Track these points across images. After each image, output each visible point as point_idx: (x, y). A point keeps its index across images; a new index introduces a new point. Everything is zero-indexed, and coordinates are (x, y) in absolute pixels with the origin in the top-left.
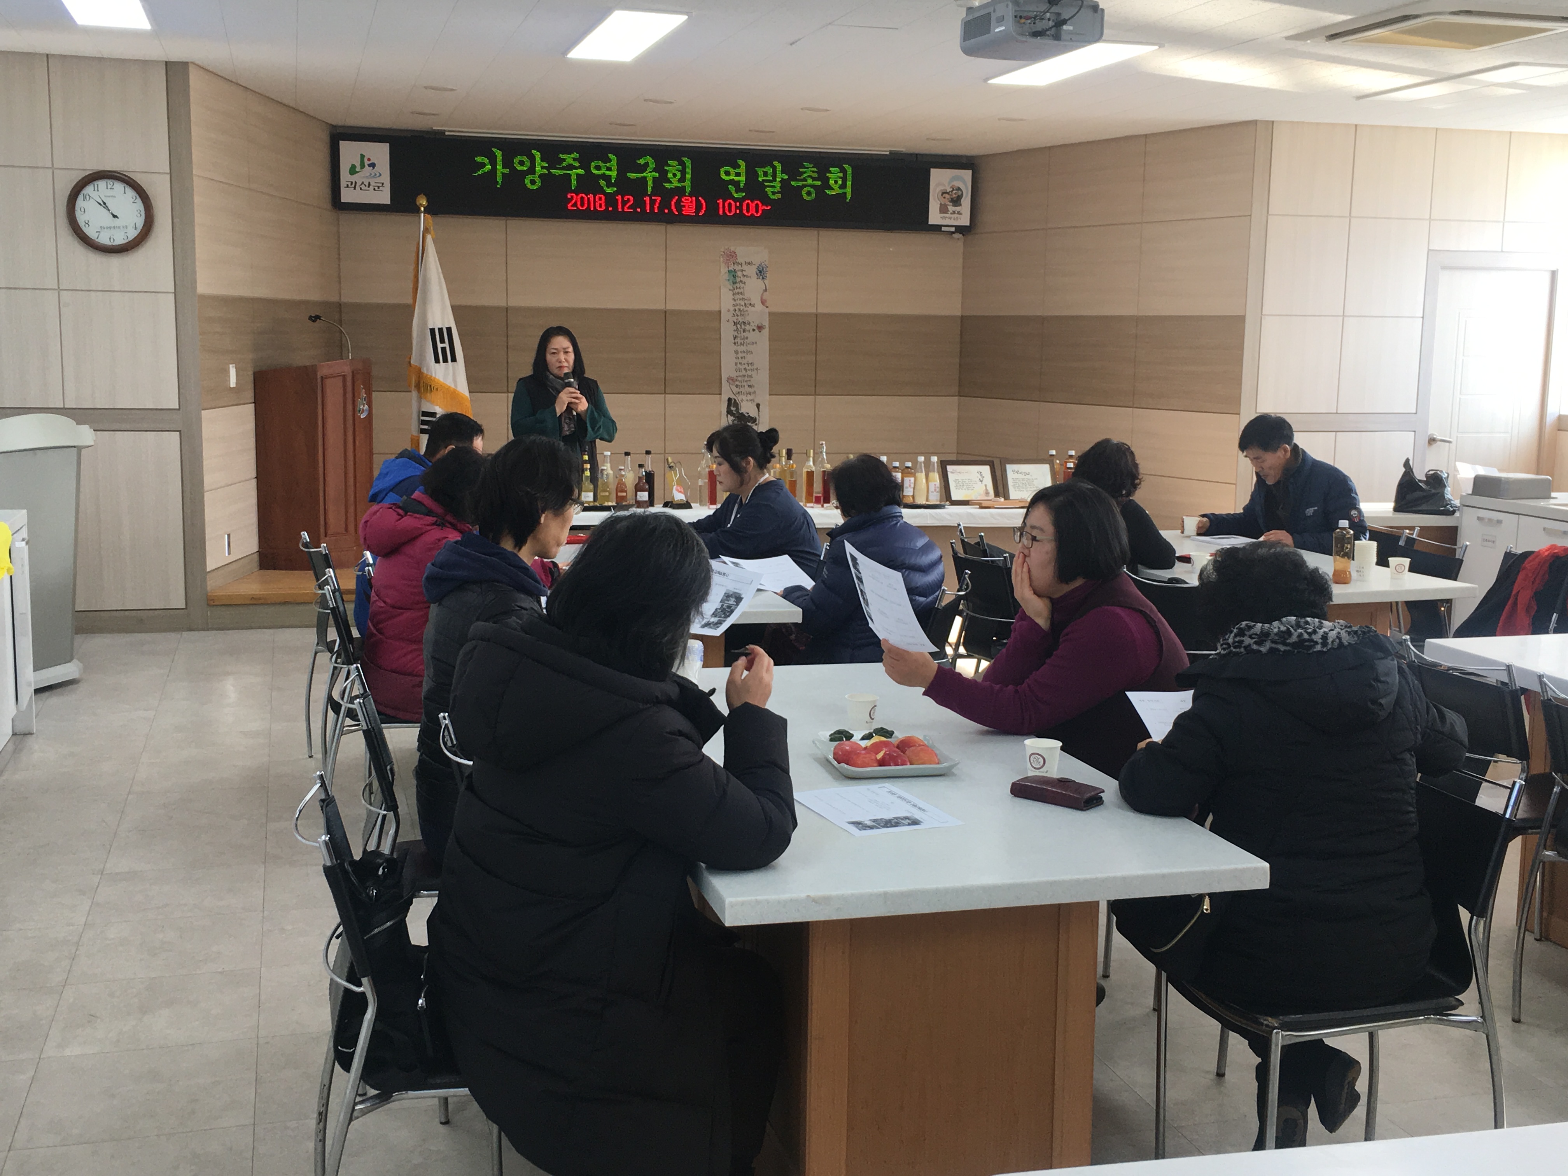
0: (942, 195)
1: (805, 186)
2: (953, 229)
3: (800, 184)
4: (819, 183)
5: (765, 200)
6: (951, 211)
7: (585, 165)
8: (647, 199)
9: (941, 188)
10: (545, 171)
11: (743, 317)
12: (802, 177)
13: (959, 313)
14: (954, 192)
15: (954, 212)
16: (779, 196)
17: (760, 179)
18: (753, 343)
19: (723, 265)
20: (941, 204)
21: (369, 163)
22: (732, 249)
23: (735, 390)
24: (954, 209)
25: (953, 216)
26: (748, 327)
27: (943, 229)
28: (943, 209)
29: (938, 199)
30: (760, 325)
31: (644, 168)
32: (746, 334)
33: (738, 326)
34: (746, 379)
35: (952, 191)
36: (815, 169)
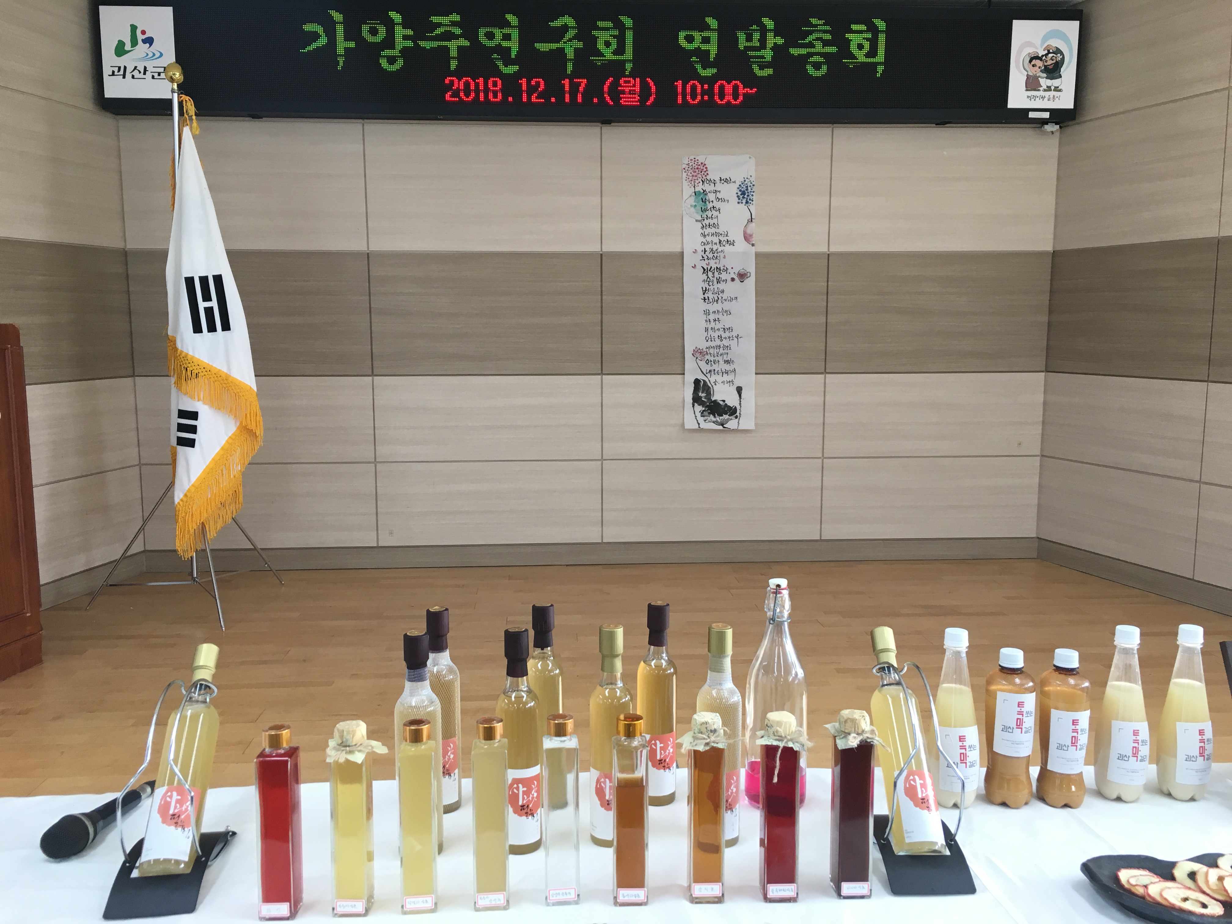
0: (1030, 61)
1: (811, 55)
2: (1046, 115)
3: (803, 51)
4: (833, 49)
5: (750, 80)
6: (1045, 87)
7: (470, 34)
8: (566, 82)
9: (1031, 50)
10: (410, 44)
11: (717, 261)
12: (807, 41)
13: (1049, 248)
14: (1050, 55)
15: (1049, 89)
16: (770, 71)
17: (741, 47)
18: (731, 300)
19: (685, 184)
20: (1028, 77)
21: (144, 37)
22: (701, 159)
23: (706, 368)
24: (1049, 82)
25: (1047, 94)
26: (724, 276)
27: (1032, 115)
28: (1032, 84)
29: (1025, 69)
30: (742, 272)
31: (559, 34)
32: (722, 286)
33: (710, 274)
34: (721, 351)
35: (1046, 55)
36: (828, 28)
